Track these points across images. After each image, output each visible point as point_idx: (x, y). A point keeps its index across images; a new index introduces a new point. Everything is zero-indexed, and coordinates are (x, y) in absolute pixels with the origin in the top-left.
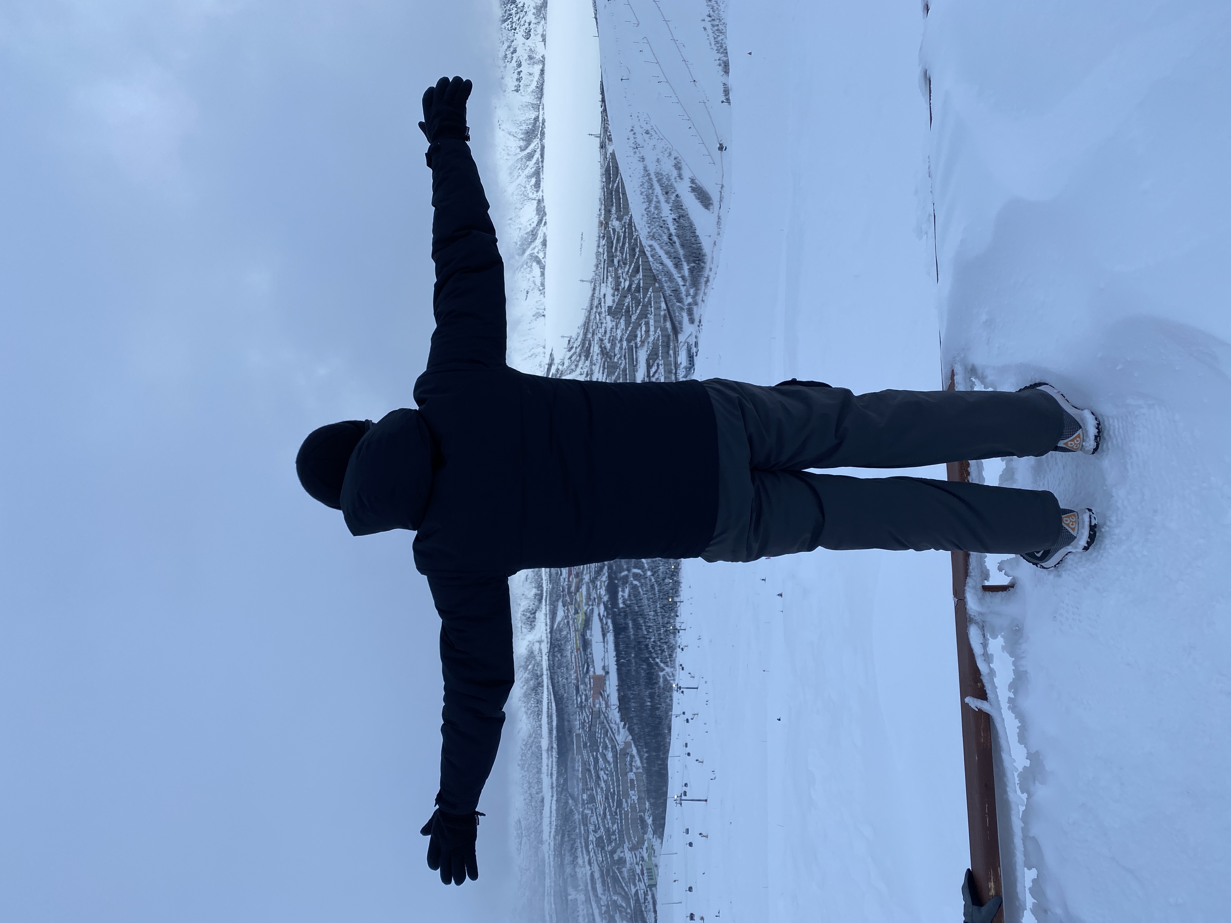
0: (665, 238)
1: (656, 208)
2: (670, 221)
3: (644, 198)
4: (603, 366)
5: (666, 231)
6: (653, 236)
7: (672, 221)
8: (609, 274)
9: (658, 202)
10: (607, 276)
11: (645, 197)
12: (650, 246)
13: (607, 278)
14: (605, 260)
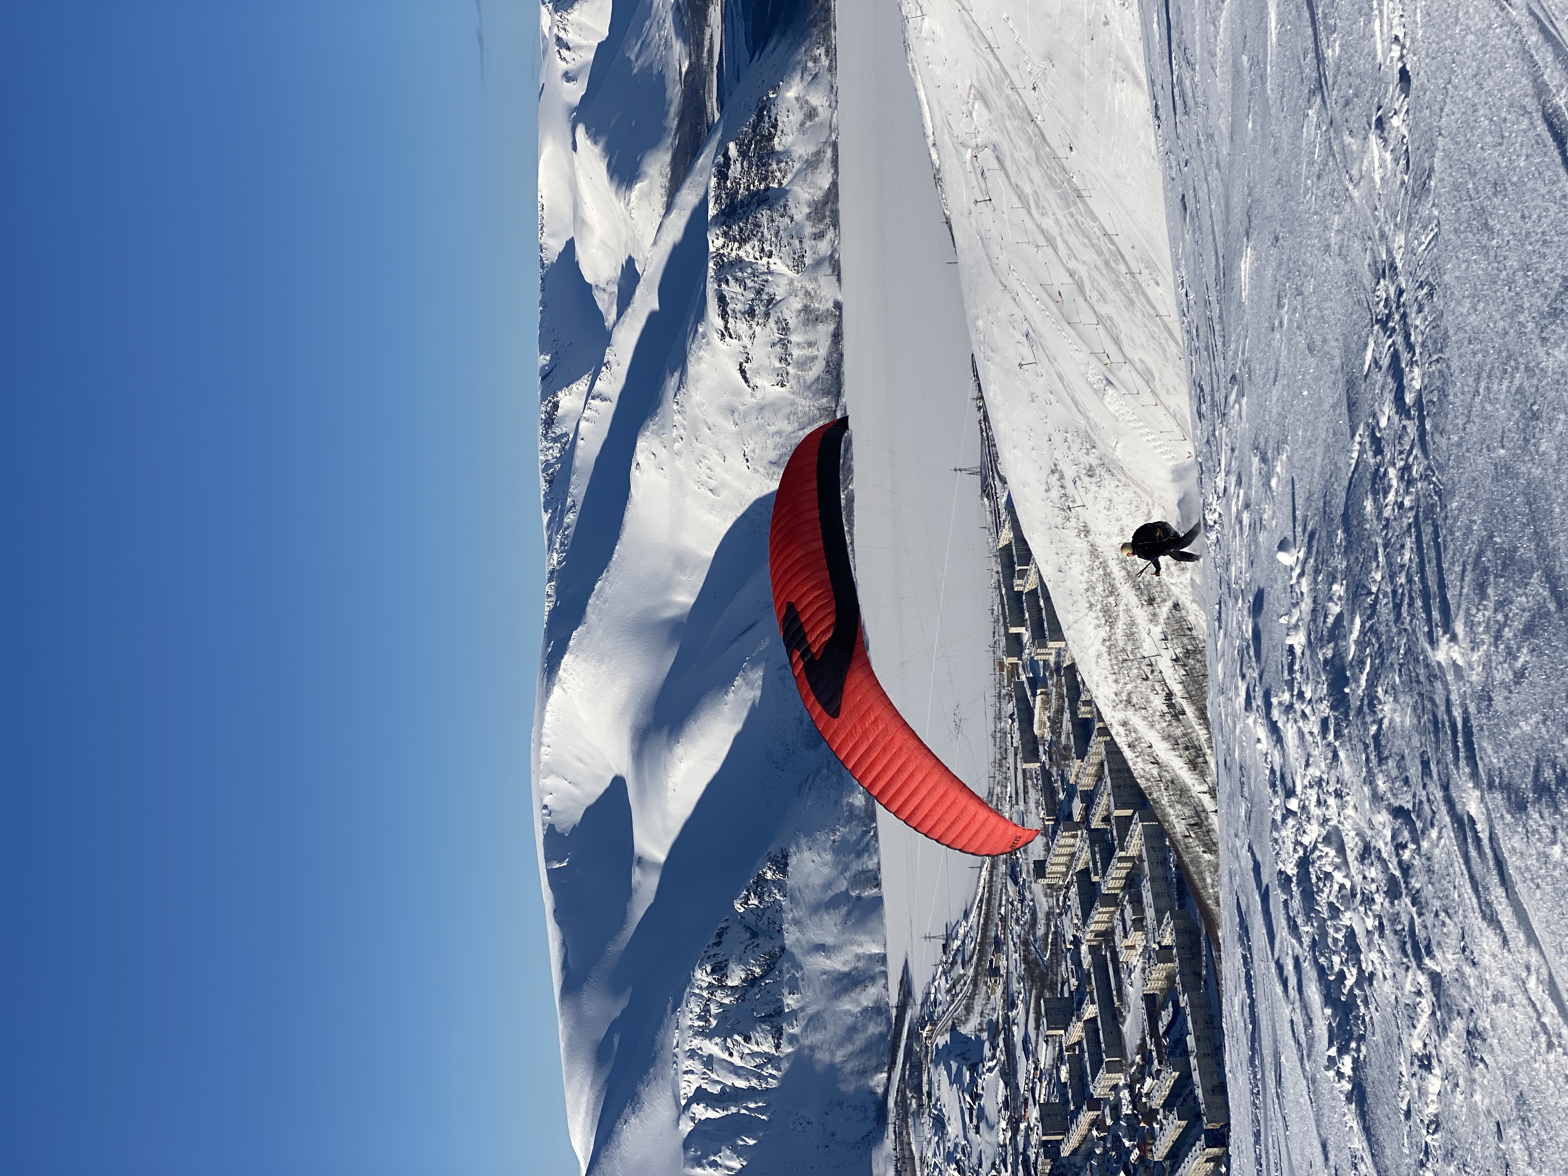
0: (1158, 703)
1: (1130, 636)
2: (1165, 664)
3: (1097, 618)
4: (1035, 1008)
5: (1158, 687)
6: (1129, 701)
7: (1170, 664)
8: (1029, 782)
9: (1133, 623)
10: (1025, 787)
11: (1101, 614)
12: (1124, 724)
13: (1026, 792)
14: (1016, 749)
